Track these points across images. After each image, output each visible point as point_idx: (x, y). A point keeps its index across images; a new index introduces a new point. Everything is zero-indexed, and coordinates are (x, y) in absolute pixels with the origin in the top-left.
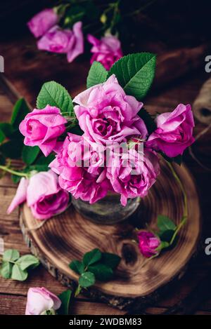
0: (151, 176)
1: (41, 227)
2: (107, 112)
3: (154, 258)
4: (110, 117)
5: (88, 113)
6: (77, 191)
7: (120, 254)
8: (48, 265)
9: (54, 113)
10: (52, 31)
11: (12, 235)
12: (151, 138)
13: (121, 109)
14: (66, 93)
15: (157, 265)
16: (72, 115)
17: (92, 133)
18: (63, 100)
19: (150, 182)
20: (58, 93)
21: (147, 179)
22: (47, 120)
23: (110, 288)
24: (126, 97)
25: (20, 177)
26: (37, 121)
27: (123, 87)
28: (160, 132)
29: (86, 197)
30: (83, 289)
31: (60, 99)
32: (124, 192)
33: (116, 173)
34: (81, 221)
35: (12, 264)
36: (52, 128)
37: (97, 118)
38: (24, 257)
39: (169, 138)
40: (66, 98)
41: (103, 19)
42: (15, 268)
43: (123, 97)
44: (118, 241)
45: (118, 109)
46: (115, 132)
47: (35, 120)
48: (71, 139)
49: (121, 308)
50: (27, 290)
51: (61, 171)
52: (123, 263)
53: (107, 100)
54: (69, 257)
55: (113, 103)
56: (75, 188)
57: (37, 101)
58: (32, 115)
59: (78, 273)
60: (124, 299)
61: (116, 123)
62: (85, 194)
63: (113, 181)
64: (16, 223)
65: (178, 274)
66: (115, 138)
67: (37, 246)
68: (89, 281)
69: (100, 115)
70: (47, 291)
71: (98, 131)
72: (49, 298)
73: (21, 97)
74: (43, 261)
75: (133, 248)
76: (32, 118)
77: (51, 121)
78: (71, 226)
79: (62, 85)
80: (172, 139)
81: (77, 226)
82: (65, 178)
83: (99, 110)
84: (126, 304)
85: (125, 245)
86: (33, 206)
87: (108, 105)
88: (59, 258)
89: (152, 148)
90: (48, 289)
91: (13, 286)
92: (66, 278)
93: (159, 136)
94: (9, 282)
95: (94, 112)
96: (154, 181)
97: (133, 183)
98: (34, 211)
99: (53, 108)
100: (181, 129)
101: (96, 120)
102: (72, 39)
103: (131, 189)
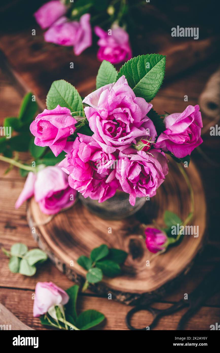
0: (160, 176)
1: (49, 223)
2: (117, 113)
3: (161, 255)
4: (119, 119)
5: (98, 115)
6: (87, 190)
7: (127, 250)
8: (56, 260)
9: (64, 113)
10: (59, 22)
11: (20, 229)
12: (160, 140)
13: (131, 111)
14: (76, 92)
15: (163, 260)
16: (82, 115)
17: (102, 134)
18: (73, 99)
19: (159, 182)
20: (67, 92)
21: (156, 180)
22: (58, 121)
23: (117, 283)
24: (135, 98)
25: (28, 171)
26: (48, 122)
27: (132, 88)
28: (169, 133)
29: (95, 195)
30: (90, 284)
31: (70, 98)
32: (133, 191)
33: (125, 174)
34: (88, 216)
35: (20, 259)
36: (63, 129)
37: (107, 119)
38: (33, 252)
39: (177, 140)
40: (75, 97)
41: (111, 11)
42: (23, 262)
43: (133, 99)
44: (125, 236)
45: (128, 110)
46: (124, 133)
47: (45, 121)
48: (81, 140)
49: (128, 303)
50: (35, 284)
51: (71, 171)
52: (130, 259)
53: (117, 102)
54: (77, 253)
55: (123, 105)
56: (84, 188)
57: (47, 100)
58: (43, 115)
59: (86, 268)
60: (131, 295)
61: (126, 125)
62: (94, 193)
63: (122, 182)
64: (24, 217)
65: (184, 270)
66: (125, 140)
67: (45, 241)
68: (96, 277)
69: (110, 117)
70: (56, 287)
71: (108, 133)
72: (56, 293)
73: (29, 91)
74: (51, 256)
75: (140, 244)
76: (42, 118)
77: (61, 122)
78: (78, 221)
79: (72, 84)
80: (181, 140)
81: (85, 221)
82: (75, 179)
83: (109, 112)
84: (133, 299)
85: (132, 241)
86: (41, 201)
87: (118, 106)
88: (66, 254)
89: (161, 149)
90: (56, 284)
91: (21, 280)
92: (73, 273)
93: (168, 138)
94: (17, 276)
95: (104, 114)
96: (162, 181)
97: (142, 184)
98: (42, 206)
99: (63, 109)
100: (190, 130)
101: (106, 121)
102: (80, 33)
103: (140, 189)
